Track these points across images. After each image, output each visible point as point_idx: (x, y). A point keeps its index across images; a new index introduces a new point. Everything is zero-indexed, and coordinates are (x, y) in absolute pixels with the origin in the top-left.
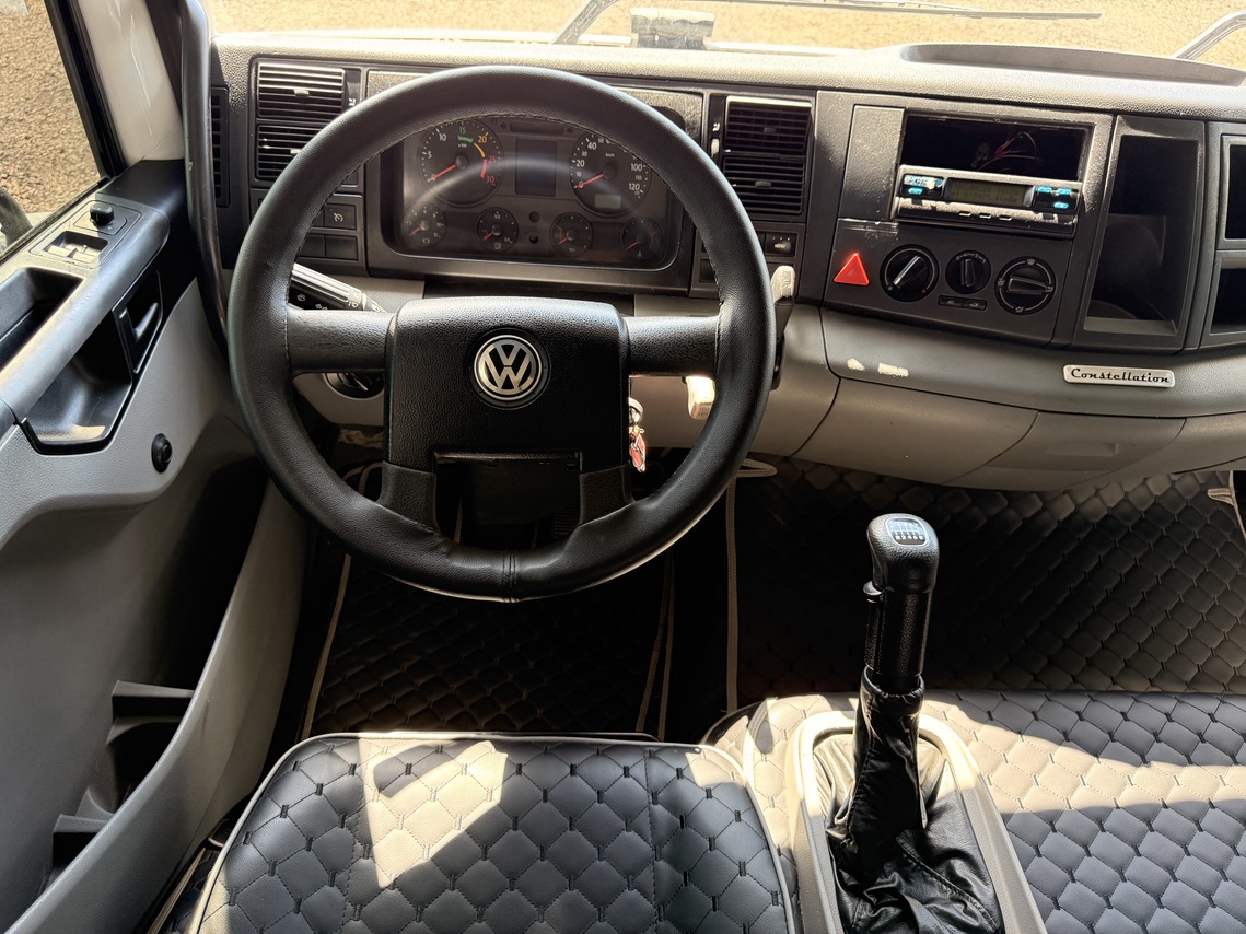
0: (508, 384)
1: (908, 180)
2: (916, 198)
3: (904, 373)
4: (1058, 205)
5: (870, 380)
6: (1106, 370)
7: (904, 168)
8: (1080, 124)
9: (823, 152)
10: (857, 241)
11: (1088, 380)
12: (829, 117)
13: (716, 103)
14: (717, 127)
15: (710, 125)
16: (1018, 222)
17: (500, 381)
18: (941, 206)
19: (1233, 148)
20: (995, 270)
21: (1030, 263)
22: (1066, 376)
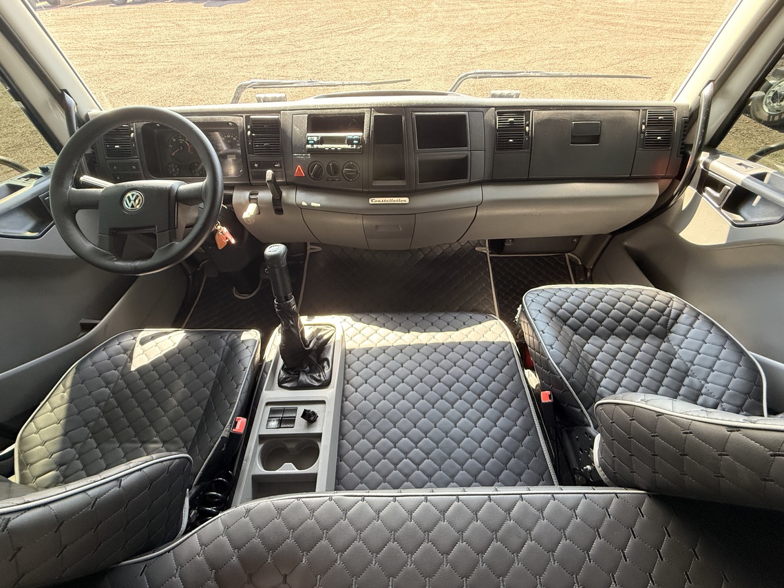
0: (133, 206)
1: (309, 138)
2: (312, 144)
3: (319, 205)
4: (355, 142)
5: (309, 208)
6: (384, 199)
7: (308, 134)
8: (360, 113)
9: (285, 132)
10: (299, 161)
11: (377, 202)
12: (285, 120)
13: (247, 118)
14: (249, 127)
15: (246, 127)
16: (343, 150)
17: (130, 205)
18: (320, 146)
19: (417, 116)
20: (341, 167)
21: (351, 163)
22: (370, 202)
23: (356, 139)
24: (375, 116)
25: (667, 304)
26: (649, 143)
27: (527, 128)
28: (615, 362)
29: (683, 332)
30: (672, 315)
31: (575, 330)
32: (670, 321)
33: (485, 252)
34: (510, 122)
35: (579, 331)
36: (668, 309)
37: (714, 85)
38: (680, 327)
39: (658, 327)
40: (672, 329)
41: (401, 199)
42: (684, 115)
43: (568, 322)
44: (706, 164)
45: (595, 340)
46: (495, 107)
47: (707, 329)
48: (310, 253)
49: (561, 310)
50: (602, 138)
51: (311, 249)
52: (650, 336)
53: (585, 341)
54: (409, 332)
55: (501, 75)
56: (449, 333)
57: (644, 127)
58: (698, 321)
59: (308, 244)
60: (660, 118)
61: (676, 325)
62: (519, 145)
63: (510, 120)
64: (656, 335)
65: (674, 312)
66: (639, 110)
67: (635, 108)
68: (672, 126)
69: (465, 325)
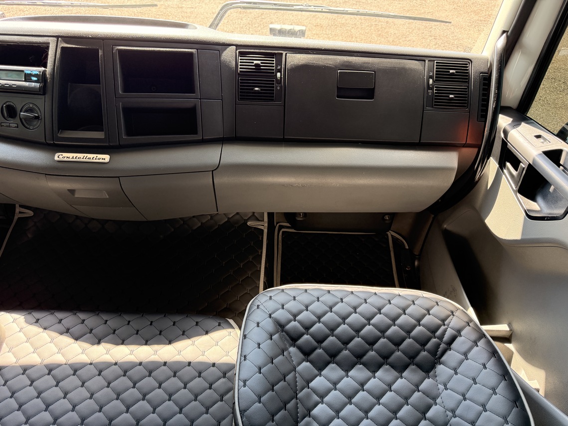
4: (34, 79)
6: (75, 155)
11: (65, 159)
16: (20, 88)
19: (120, 51)
20: (18, 110)
21: (31, 106)
22: (56, 158)
23: (35, 76)
24: (63, 48)
25: (443, 320)
26: (438, 100)
27: (279, 75)
28: (349, 408)
29: (453, 364)
30: (446, 338)
31: (307, 353)
32: (443, 346)
33: (262, 227)
34: (257, 65)
35: (313, 356)
36: (443, 328)
37: (507, 37)
38: (451, 357)
39: (424, 353)
40: (444, 358)
41: (100, 156)
42: (482, 70)
43: (300, 341)
44: (506, 133)
45: (332, 371)
46: (237, 46)
47: (483, 361)
48: (19, 218)
49: (293, 323)
50: (377, 92)
51: (20, 212)
52: (412, 367)
53: (316, 372)
54: (99, 343)
55: (274, 7)
56: (156, 347)
57: (431, 81)
58: (475, 349)
59: (17, 206)
60: (451, 71)
61: (449, 353)
62: (267, 95)
63: (255, 62)
64: (420, 366)
65: (449, 333)
66: (425, 61)
67: (418, 58)
68: (468, 82)
69: (185, 334)
